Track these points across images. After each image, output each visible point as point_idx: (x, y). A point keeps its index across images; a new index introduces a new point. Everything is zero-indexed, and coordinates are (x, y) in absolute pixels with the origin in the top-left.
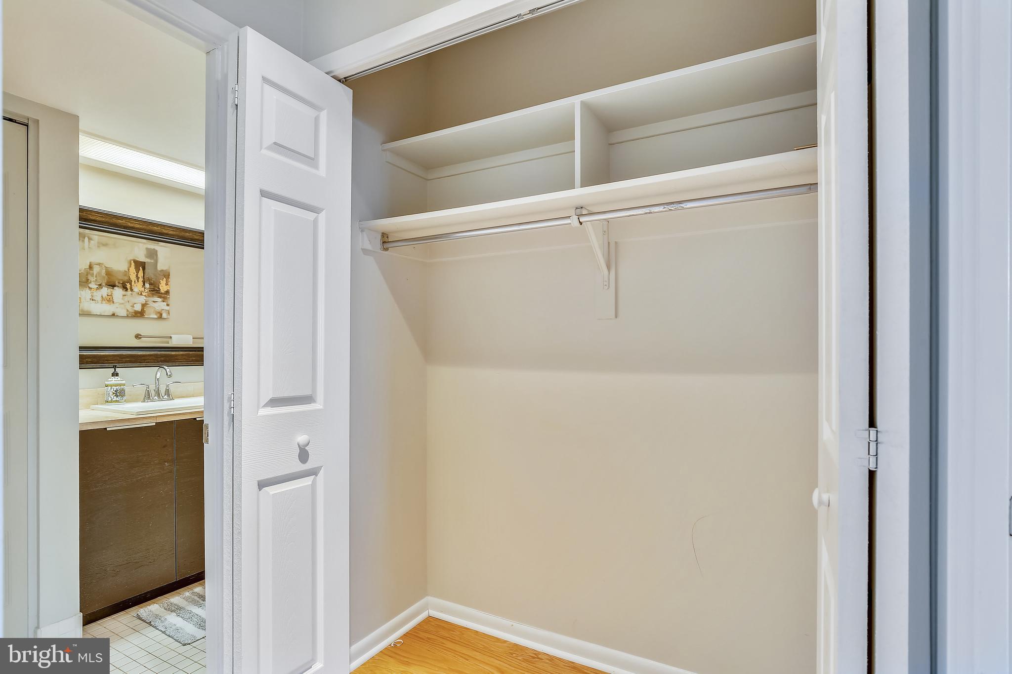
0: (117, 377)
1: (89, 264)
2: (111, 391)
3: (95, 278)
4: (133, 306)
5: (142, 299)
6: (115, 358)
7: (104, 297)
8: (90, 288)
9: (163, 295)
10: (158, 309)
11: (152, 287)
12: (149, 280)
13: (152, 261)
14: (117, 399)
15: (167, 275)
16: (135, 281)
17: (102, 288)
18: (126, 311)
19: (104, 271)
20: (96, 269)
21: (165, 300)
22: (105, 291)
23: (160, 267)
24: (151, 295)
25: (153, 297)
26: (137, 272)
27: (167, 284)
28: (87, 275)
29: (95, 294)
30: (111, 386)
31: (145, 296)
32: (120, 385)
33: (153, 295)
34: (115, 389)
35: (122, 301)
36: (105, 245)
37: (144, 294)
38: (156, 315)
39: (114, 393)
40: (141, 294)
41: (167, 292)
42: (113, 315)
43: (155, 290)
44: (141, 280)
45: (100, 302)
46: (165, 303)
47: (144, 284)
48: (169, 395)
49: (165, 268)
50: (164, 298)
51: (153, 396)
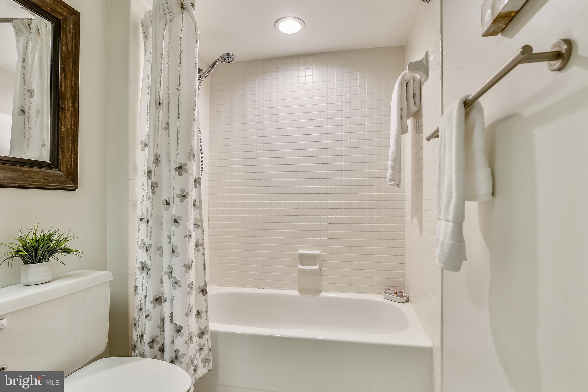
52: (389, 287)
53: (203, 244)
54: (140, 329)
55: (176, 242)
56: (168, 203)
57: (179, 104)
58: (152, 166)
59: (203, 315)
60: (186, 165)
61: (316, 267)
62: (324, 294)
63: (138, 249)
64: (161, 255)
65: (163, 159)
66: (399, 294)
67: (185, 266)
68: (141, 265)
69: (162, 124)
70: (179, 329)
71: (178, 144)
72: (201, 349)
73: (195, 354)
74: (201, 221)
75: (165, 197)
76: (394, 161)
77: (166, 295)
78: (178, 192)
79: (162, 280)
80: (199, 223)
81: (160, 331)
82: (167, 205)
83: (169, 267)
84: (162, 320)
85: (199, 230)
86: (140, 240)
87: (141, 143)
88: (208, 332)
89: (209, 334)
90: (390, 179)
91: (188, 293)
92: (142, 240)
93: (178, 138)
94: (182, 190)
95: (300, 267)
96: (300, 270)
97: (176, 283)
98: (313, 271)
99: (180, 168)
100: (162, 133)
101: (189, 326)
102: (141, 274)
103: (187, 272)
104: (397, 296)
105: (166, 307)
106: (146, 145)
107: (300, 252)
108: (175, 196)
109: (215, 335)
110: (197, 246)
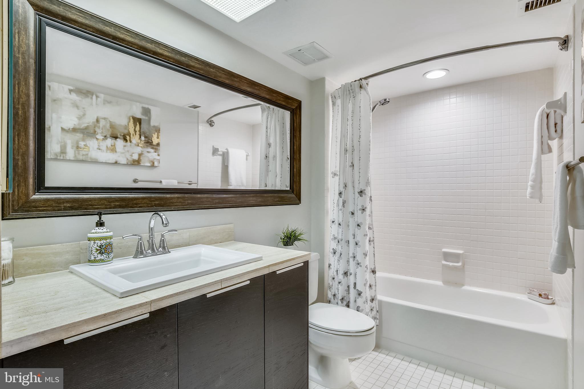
0: (102, 228)
1: (96, 118)
2: (94, 246)
3: (102, 131)
4: (132, 156)
5: (139, 150)
6: (102, 202)
7: (108, 146)
8: (97, 139)
9: (155, 147)
10: (151, 158)
11: (147, 140)
12: (144, 133)
13: (147, 118)
14: (102, 258)
15: (158, 130)
16: (133, 134)
17: (107, 139)
18: (126, 159)
19: (108, 126)
20: (102, 123)
21: (156, 151)
22: (110, 142)
23: (153, 123)
24: (146, 146)
25: (147, 148)
26: (135, 127)
27: (158, 138)
28: (95, 127)
29: (101, 144)
30: (95, 239)
31: (141, 147)
32: (105, 238)
33: (147, 146)
34: (99, 244)
35: (123, 151)
36: (110, 102)
37: (140, 145)
38: (150, 163)
39: (97, 250)
40: (138, 146)
41: (158, 144)
42: (116, 163)
43: (149, 143)
44: (138, 133)
45: (105, 151)
46: (156, 154)
47: (140, 137)
48: (164, 248)
49: (156, 124)
50: (156, 149)
51: (146, 249)
52: (532, 288)
53: (373, 241)
54: (333, 291)
55: (358, 238)
56: (353, 214)
57: (360, 151)
58: (342, 189)
59: (373, 287)
60: (365, 190)
61: (460, 264)
62: (466, 288)
63: (331, 241)
64: (348, 246)
65: (350, 185)
66: (543, 296)
67: (364, 254)
68: (333, 251)
69: (348, 164)
70: (360, 293)
71: (360, 177)
72: (372, 310)
73: (368, 312)
74: (372, 225)
75: (351, 210)
76: (534, 181)
77: (352, 271)
78: (360, 207)
79: (348, 261)
80: (371, 227)
81: (347, 293)
82: (352, 214)
83: (354, 254)
84: (348, 287)
85: (371, 231)
86: (332, 235)
87: (332, 173)
88: (376, 300)
89: (377, 301)
90: (529, 196)
91: (366, 271)
92: (334, 235)
93: (360, 173)
94: (363, 206)
95: (444, 262)
96: (444, 265)
97: (358, 264)
98: (456, 268)
99: (361, 192)
100: (349, 169)
101: (366, 292)
102: (333, 256)
103: (365, 258)
104: (542, 298)
105: (352, 279)
106: (335, 174)
107: (444, 250)
108: (358, 209)
109: (380, 302)
110: (369, 241)
